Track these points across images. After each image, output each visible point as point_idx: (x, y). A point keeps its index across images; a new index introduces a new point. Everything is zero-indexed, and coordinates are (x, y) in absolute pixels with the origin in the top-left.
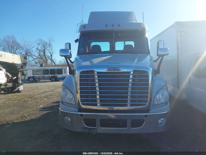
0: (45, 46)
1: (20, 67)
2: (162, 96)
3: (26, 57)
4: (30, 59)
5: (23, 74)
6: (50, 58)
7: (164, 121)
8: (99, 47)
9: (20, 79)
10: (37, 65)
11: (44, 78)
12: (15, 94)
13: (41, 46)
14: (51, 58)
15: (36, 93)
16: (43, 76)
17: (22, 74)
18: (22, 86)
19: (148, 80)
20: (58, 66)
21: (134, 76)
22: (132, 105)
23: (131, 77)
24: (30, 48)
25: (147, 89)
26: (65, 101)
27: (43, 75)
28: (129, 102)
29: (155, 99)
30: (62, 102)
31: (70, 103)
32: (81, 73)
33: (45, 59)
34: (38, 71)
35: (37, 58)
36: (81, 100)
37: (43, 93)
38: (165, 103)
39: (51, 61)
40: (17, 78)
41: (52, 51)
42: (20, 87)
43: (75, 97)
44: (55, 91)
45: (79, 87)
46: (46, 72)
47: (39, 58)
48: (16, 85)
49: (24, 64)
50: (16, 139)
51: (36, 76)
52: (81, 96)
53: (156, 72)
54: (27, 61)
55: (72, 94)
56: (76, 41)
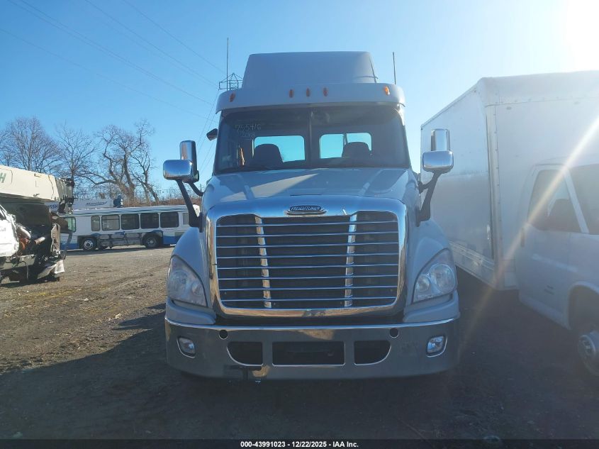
0: (127, 146)
1: (57, 209)
2: (437, 278)
3: (72, 179)
4: (83, 184)
5: (64, 229)
6: (142, 182)
7: (444, 345)
8: (274, 150)
9: (55, 242)
10: (104, 201)
11: (124, 239)
12: (42, 286)
13: (116, 147)
14: (144, 182)
15: (102, 282)
16: (122, 234)
17: (61, 229)
18: (61, 261)
19: (396, 237)
20: (165, 203)
21: (359, 227)
22: (355, 304)
23: (352, 228)
24: (84, 154)
25: (396, 259)
26: (178, 299)
27: (121, 230)
28: (348, 295)
29: (418, 286)
30: (173, 301)
31: (192, 302)
32: (221, 221)
33: (127, 185)
34: (108, 218)
35: (106, 181)
36: (222, 293)
37: (121, 281)
38: (446, 295)
39: (145, 188)
40: (49, 240)
41: (147, 159)
42: (56, 265)
43: (205, 287)
44: (157, 274)
45: (215, 260)
46: (131, 221)
47: (109, 181)
48: (46, 259)
49: (68, 200)
50: (48, 404)
51: (101, 232)
52: (222, 284)
53: (420, 215)
54: (75, 190)
55: (197, 279)
56: (211, 135)
